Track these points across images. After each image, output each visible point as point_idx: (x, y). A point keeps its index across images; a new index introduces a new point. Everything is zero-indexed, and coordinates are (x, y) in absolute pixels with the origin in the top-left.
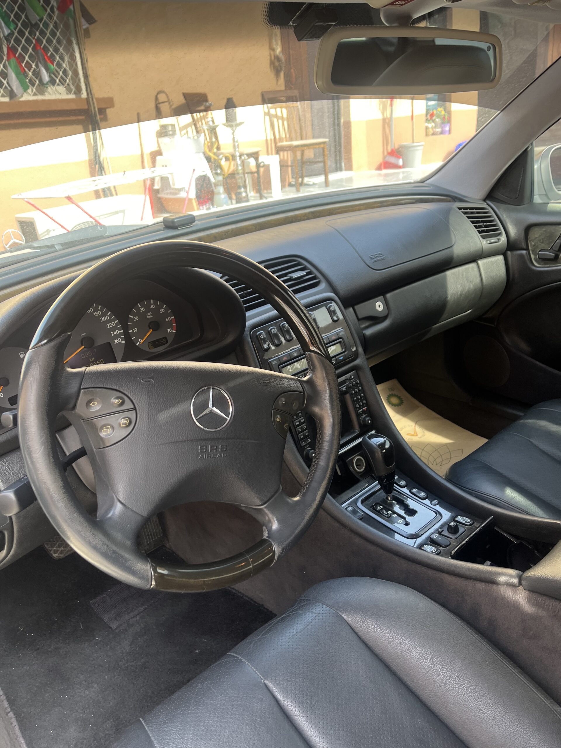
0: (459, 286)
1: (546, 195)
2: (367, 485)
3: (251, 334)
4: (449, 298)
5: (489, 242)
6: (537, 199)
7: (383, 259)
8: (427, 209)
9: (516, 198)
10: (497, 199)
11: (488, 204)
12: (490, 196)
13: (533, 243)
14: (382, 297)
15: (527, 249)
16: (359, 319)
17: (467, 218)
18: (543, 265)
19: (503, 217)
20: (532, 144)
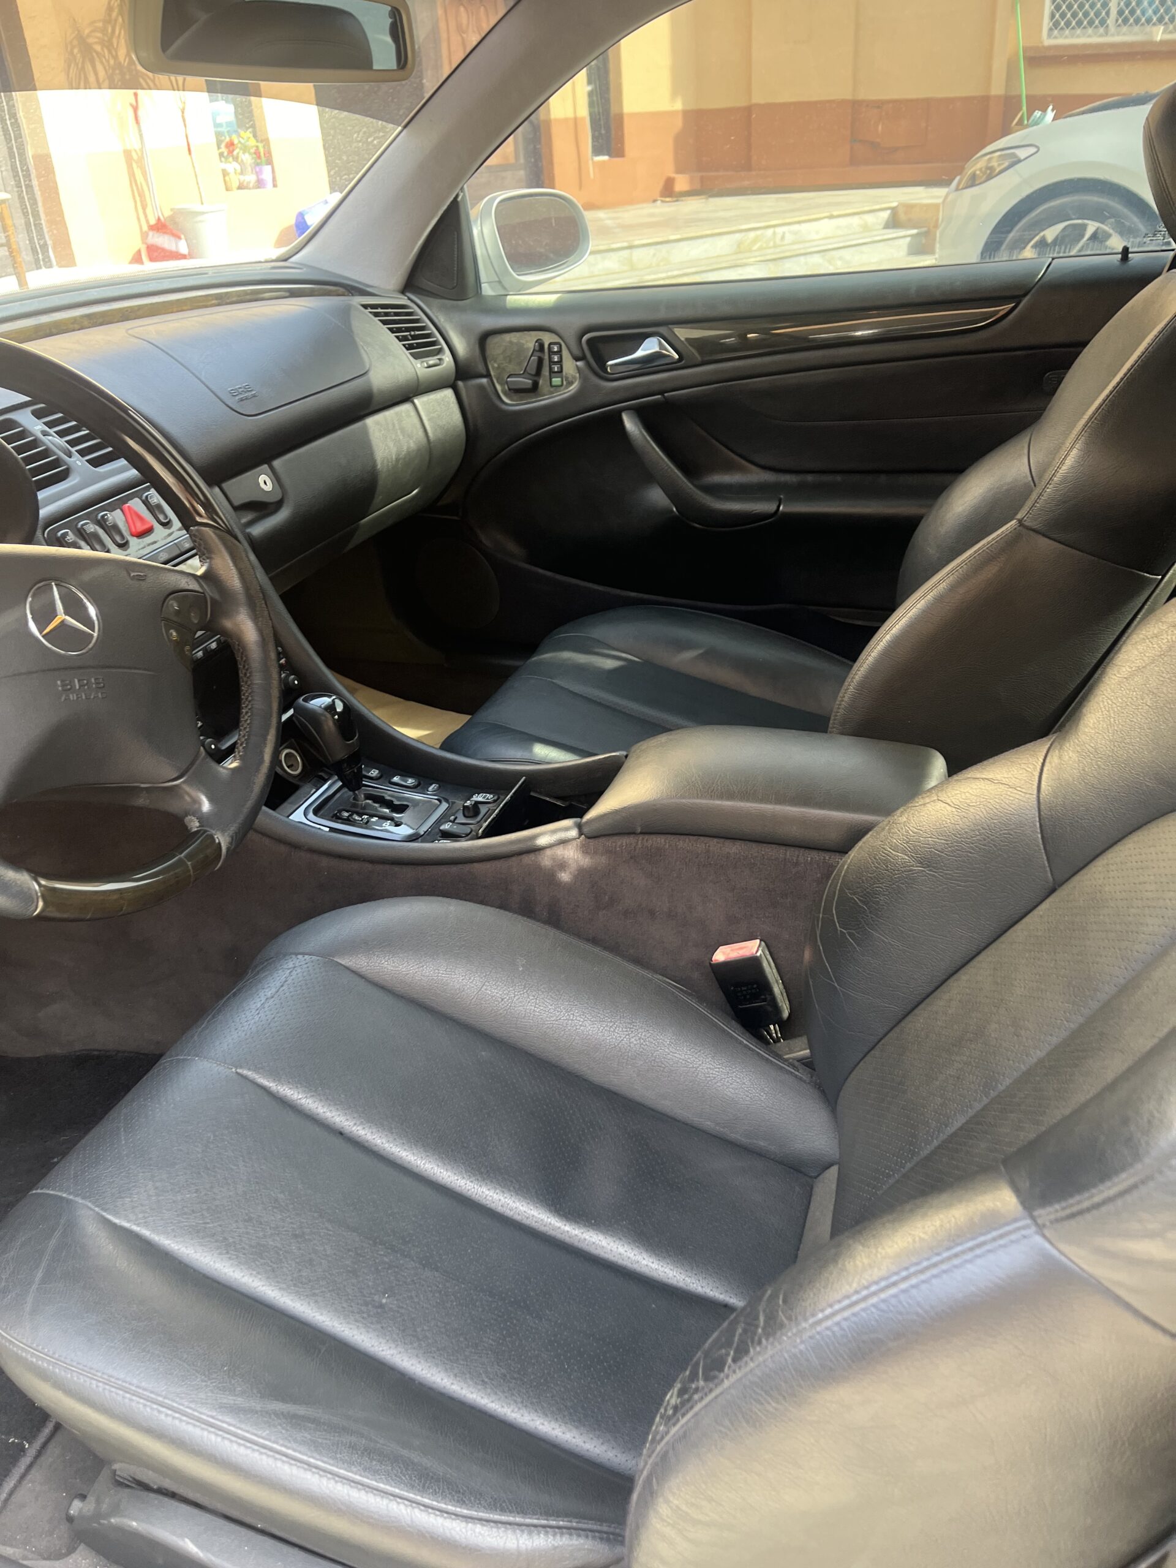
0: (391, 445)
1: (500, 282)
2: (314, 790)
3: (46, 536)
4: (379, 466)
5: (426, 365)
6: (487, 290)
7: (254, 396)
8: (308, 307)
9: (453, 288)
10: (422, 289)
11: (409, 299)
12: (410, 285)
13: (496, 365)
14: (265, 466)
15: (488, 375)
16: (236, 509)
17: (380, 324)
18: (517, 401)
19: (440, 321)
20: (462, 189)
